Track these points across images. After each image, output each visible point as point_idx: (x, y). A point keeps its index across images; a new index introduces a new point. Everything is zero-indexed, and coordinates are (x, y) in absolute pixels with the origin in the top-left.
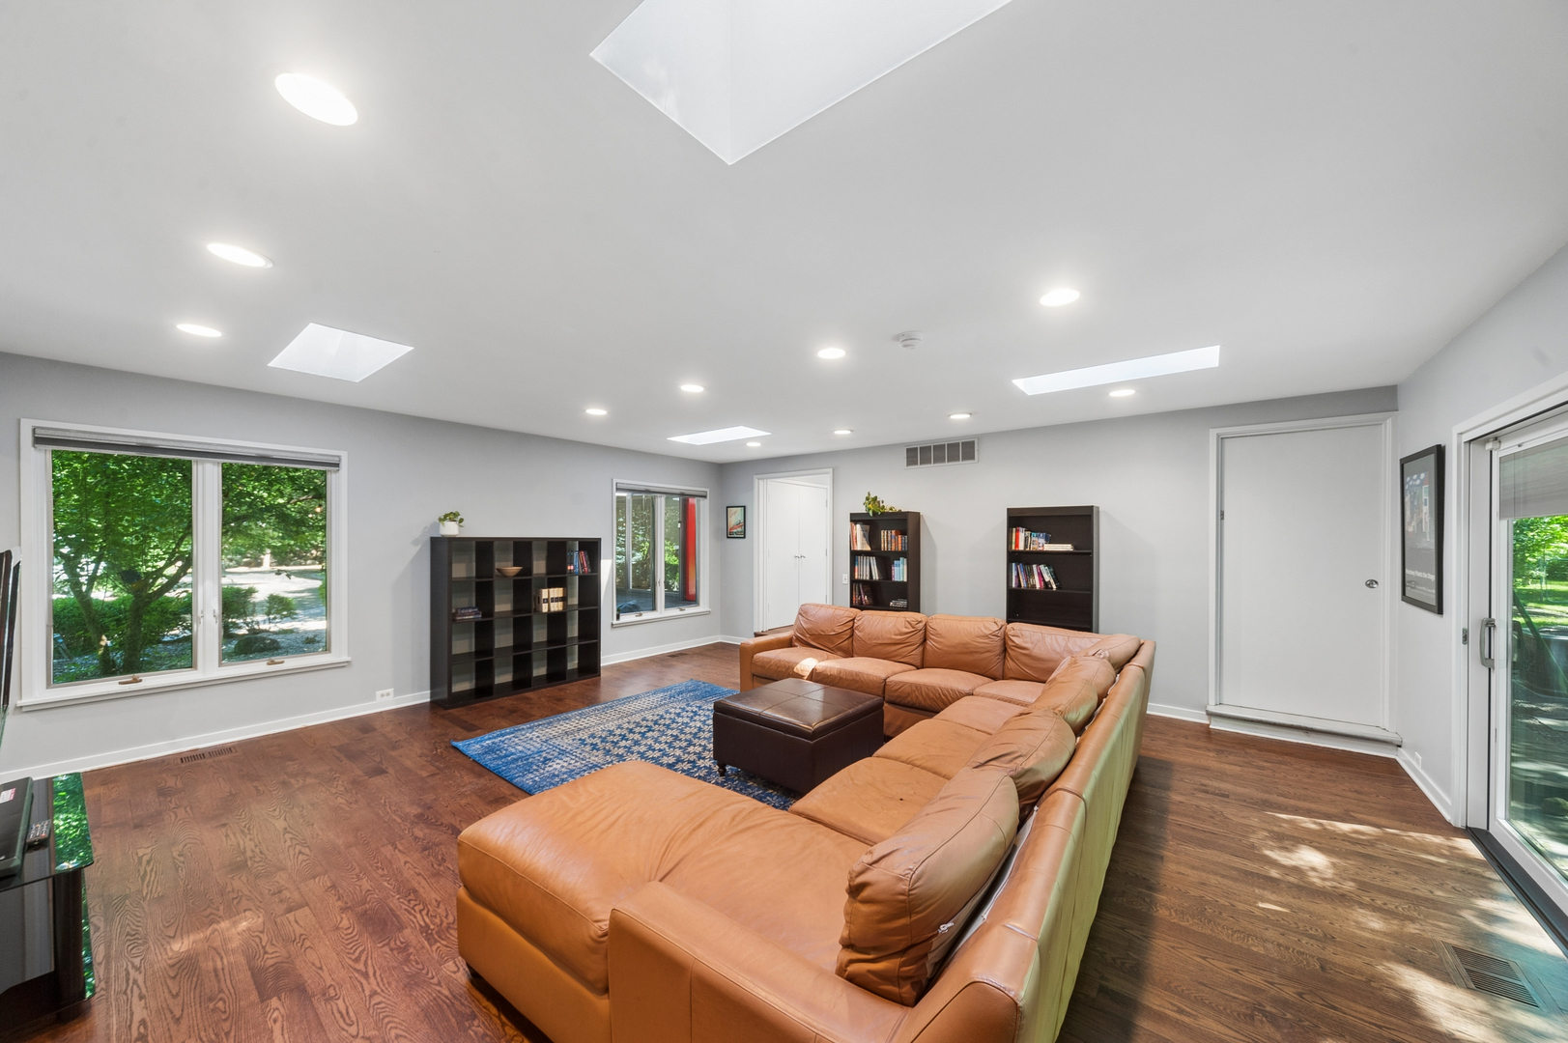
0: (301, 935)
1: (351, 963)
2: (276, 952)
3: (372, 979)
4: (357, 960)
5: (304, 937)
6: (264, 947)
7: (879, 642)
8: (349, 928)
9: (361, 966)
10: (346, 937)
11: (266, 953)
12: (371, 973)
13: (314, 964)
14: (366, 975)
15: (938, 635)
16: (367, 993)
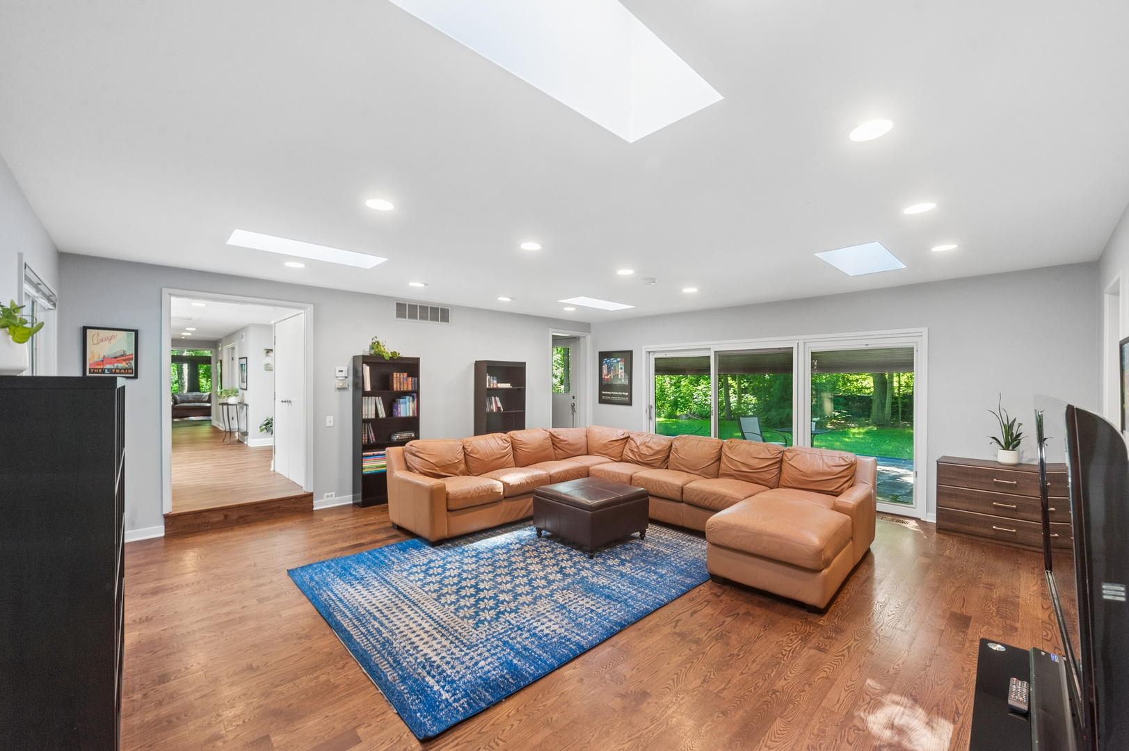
0: (846, 691)
1: (846, 656)
2: (867, 694)
3: (849, 644)
4: (843, 655)
5: (846, 688)
6: (869, 703)
7: (495, 457)
8: (825, 671)
9: (846, 652)
10: (832, 668)
11: (871, 699)
12: (846, 646)
13: (860, 671)
14: (849, 648)
15: (524, 444)
16: (857, 642)
